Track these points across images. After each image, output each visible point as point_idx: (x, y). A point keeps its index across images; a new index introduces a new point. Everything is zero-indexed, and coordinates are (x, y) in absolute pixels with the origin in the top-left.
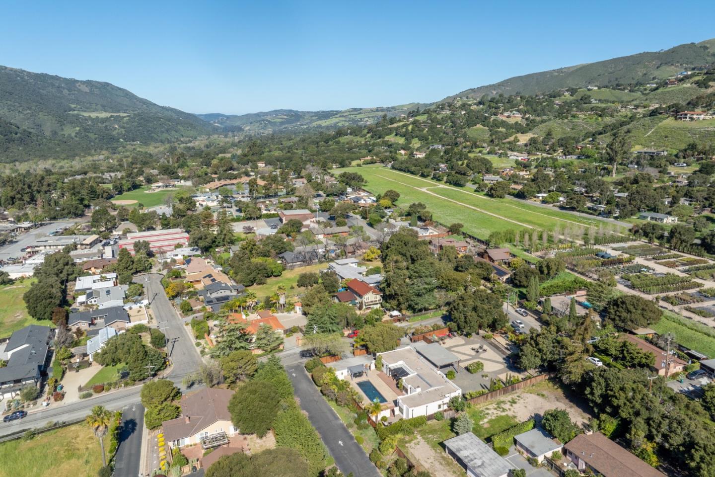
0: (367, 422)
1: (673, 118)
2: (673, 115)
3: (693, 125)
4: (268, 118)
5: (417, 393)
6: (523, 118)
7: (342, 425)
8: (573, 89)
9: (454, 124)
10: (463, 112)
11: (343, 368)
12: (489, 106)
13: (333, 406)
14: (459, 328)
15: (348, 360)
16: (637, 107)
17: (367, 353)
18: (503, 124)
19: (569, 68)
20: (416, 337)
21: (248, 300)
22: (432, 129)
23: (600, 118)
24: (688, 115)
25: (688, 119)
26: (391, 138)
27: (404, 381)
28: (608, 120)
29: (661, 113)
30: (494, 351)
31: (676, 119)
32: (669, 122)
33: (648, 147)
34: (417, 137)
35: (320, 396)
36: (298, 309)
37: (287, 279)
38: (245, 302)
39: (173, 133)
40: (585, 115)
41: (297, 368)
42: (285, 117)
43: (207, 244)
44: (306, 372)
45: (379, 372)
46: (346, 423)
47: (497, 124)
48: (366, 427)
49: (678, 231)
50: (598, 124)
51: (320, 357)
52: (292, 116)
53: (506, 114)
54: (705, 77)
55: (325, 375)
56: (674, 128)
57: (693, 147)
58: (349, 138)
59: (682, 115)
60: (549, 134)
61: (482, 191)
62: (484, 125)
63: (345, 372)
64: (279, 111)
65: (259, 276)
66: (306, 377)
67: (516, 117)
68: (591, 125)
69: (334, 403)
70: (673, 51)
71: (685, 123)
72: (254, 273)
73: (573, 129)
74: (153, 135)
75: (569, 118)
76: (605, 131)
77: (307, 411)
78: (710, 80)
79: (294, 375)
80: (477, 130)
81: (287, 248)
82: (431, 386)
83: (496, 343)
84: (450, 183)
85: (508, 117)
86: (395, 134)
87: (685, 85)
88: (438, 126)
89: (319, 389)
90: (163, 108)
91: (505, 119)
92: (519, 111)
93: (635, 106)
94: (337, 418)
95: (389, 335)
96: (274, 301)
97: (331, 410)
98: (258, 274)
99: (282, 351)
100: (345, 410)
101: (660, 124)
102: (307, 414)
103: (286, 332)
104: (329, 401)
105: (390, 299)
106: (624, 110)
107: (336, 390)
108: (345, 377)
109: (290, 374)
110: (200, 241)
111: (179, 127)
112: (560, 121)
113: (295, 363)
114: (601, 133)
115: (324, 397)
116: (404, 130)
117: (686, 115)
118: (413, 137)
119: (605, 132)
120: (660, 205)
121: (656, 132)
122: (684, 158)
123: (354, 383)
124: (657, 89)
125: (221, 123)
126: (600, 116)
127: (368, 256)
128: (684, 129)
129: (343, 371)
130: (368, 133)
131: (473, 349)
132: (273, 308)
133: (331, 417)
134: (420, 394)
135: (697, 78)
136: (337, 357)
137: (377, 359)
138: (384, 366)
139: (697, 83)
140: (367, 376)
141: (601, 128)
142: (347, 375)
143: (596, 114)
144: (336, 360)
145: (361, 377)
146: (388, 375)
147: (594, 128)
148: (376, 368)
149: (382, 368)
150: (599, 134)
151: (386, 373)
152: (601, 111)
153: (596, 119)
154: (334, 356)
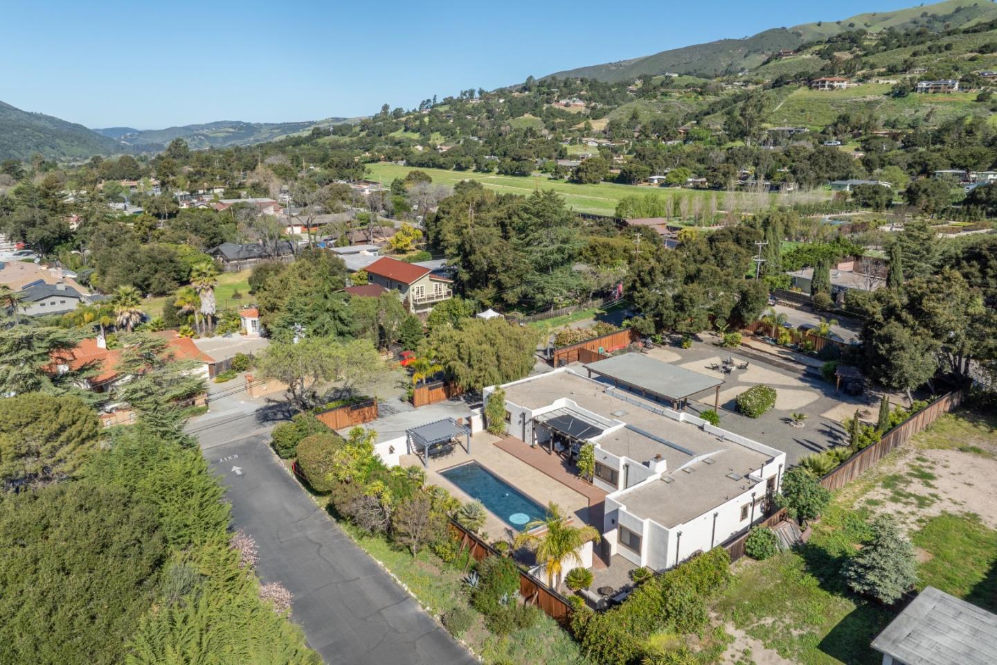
0: (521, 599)
1: (806, 88)
2: (805, 84)
3: (835, 95)
4: (205, 131)
5: (658, 476)
6: (587, 107)
7: (424, 621)
8: (645, 76)
9: (491, 113)
10: (502, 101)
11: (388, 436)
12: (539, 91)
13: (377, 552)
14: (660, 326)
15: (399, 416)
16: (746, 83)
17: (448, 396)
18: (561, 113)
19: (630, 61)
20: (562, 353)
21: (118, 309)
22: (458, 119)
23: (700, 97)
24: (827, 83)
25: (826, 88)
26: (398, 135)
27: (598, 446)
28: (711, 99)
29: (788, 83)
30: (766, 368)
31: (811, 88)
32: (802, 92)
33: (780, 125)
34: (437, 131)
35: (327, 526)
36: (250, 325)
37: (224, 286)
38: (111, 314)
39: (47, 149)
40: (680, 93)
41: (246, 451)
42: (231, 130)
43: (47, 233)
44: (276, 458)
45: (497, 439)
46: (440, 611)
47: (552, 114)
48: (523, 621)
49: (923, 188)
50: (700, 105)
51: (317, 412)
52: (242, 128)
53: (563, 102)
54: (827, 46)
55: (338, 456)
56: (810, 100)
57: (844, 119)
58: (332, 137)
59: (817, 83)
60: (634, 117)
61: (561, 177)
62: (534, 115)
63: (400, 443)
64: (221, 123)
65: (157, 276)
66: (278, 472)
67: (578, 106)
68: (690, 106)
69: (379, 543)
70: (762, 36)
71: (823, 93)
72: (146, 268)
73: (665, 111)
74: (11, 151)
75: (659, 97)
76: (714, 109)
77: (284, 585)
78: (835, 50)
79: (237, 470)
80: (526, 121)
81: (227, 237)
82: (690, 454)
83: (754, 352)
84: (506, 173)
85: (567, 105)
86: (403, 129)
87: (804, 56)
88: (469, 117)
89: (323, 502)
90: (31, 115)
91: (562, 108)
92: (581, 98)
93: (744, 82)
94: (401, 598)
95: (510, 338)
96: (187, 307)
97: (372, 569)
98: (156, 271)
99: (201, 411)
100: (426, 564)
101: (790, 96)
102: (285, 594)
103: (215, 369)
104: (361, 536)
105: (473, 287)
106: (730, 87)
107: (387, 498)
108: (401, 458)
109: (227, 467)
110: (30, 230)
111: (57, 141)
112: (647, 102)
113: (242, 438)
114: (708, 113)
115: (343, 528)
116: (418, 123)
117: (824, 82)
118: (432, 131)
119: (714, 111)
120: (855, 171)
121: (788, 106)
122: (835, 134)
123: (433, 471)
124: (768, 62)
125: (131, 141)
126: (701, 93)
127: (398, 241)
128: (825, 101)
129: (393, 442)
130: (361, 131)
131: (715, 368)
132: (186, 327)
133: (377, 597)
134: (668, 481)
135: (818, 48)
136: (366, 409)
137: (486, 403)
138: (512, 417)
139: (819, 53)
140: (467, 451)
141: (705, 107)
142: (409, 453)
143: (695, 91)
144: (365, 418)
145: (450, 456)
146: (527, 441)
147: (695, 109)
148: (489, 427)
149: (506, 427)
150: (705, 115)
151: (521, 438)
152: (701, 88)
153: (696, 97)
154: (358, 407)
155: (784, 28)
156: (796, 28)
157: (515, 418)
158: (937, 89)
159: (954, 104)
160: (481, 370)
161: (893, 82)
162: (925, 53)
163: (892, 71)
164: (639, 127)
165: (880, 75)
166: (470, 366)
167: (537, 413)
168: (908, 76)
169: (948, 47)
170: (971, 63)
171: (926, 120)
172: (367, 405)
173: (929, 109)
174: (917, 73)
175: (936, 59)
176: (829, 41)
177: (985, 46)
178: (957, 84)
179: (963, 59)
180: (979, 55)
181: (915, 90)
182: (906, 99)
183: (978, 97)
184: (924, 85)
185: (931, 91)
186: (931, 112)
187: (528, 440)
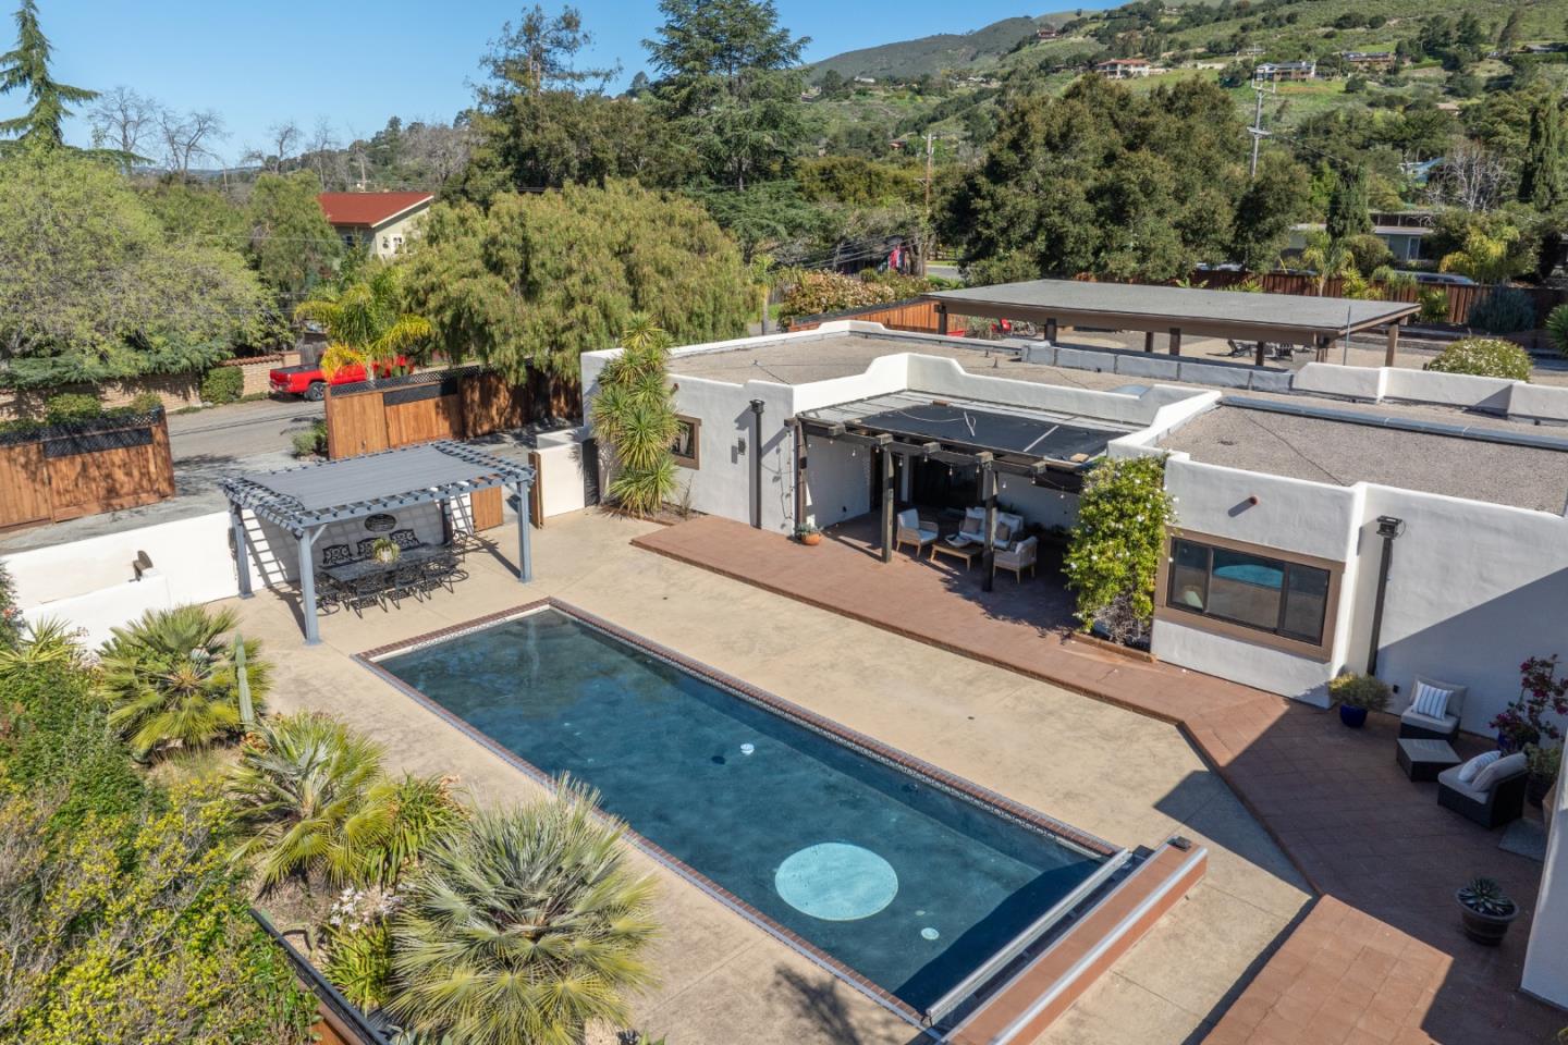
16: (988, 77)
23: (918, 97)
24: (1119, 68)
25: (1119, 76)
28: (936, 99)
29: (1057, 70)
40: (887, 91)
50: (920, 108)
54: (1107, 24)
59: (1105, 67)
68: (903, 111)
73: (864, 119)
75: (853, 97)
76: (942, 113)
78: (1119, 30)
87: (1072, 39)
93: (985, 76)
106: (963, 84)
112: (834, 104)
114: (934, 119)
117: (1115, 65)
119: (943, 116)
124: (1018, 48)
126: (919, 92)
135: (1093, 27)
136: (119, 455)
137: (591, 407)
138: (704, 436)
139: (1095, 34)
140: (517, 573)
141: (928, 112)
142: (245, 590)
143: (911, 89)
144: (112, 492)
145: (437, 593)
146: (768, 523)
147: (912, 114)
148: (607, 490)
149: (680, 483)
150: (929, 122)
151: (743, 516)
152: (920, 83)
153: (912, 98)
154: (77, 448)
155: (1027, 17)
156: (1045, 17)
157: (717, 437)
158: (1285, 76)
159: (1314, 96)
160: (569, 302)
161: (1219, 66)
162: (1259, 27)
163: (1214, 51)
164: (824, 141)
165: (1198, 57)
166: (530, 290)
167: (812, 398)
168: (1239, 59)
169: (1291, 19)
170: (1327, 41)
171: (1277, 119)
172: (119, 441)
173: (1279, 105)
174: (1253, 53)
175: (1276, 36)
176: (1109, 17)
177: (1345, 18)
178: (1314, 68)
179: (1315, 34)
180: (1337, 31)
181: (1253, 76)
182: (1242, 90)
183: (1347, 86)
184: (1266, 68)
185: (1277, 78)
186: (1283, 106)
187: (779, 517)
